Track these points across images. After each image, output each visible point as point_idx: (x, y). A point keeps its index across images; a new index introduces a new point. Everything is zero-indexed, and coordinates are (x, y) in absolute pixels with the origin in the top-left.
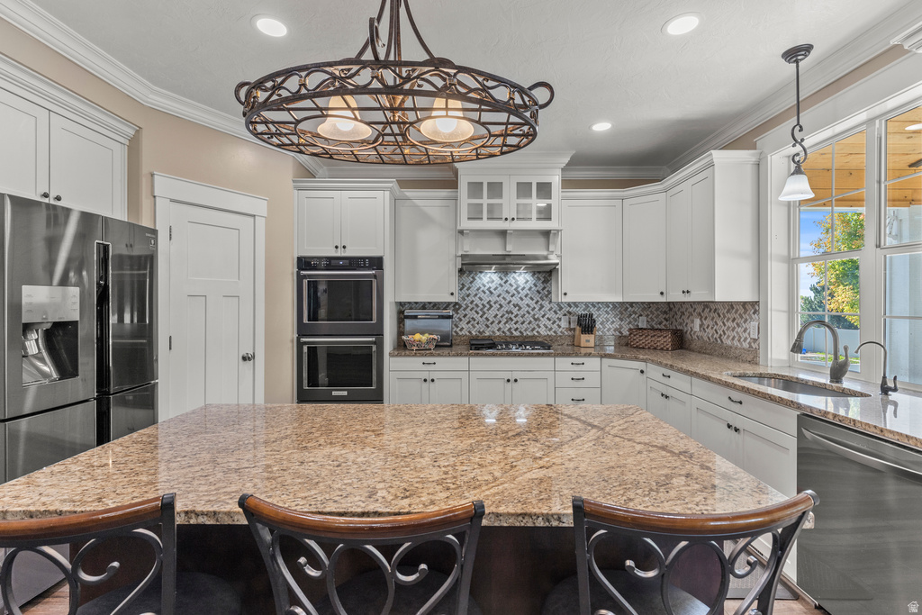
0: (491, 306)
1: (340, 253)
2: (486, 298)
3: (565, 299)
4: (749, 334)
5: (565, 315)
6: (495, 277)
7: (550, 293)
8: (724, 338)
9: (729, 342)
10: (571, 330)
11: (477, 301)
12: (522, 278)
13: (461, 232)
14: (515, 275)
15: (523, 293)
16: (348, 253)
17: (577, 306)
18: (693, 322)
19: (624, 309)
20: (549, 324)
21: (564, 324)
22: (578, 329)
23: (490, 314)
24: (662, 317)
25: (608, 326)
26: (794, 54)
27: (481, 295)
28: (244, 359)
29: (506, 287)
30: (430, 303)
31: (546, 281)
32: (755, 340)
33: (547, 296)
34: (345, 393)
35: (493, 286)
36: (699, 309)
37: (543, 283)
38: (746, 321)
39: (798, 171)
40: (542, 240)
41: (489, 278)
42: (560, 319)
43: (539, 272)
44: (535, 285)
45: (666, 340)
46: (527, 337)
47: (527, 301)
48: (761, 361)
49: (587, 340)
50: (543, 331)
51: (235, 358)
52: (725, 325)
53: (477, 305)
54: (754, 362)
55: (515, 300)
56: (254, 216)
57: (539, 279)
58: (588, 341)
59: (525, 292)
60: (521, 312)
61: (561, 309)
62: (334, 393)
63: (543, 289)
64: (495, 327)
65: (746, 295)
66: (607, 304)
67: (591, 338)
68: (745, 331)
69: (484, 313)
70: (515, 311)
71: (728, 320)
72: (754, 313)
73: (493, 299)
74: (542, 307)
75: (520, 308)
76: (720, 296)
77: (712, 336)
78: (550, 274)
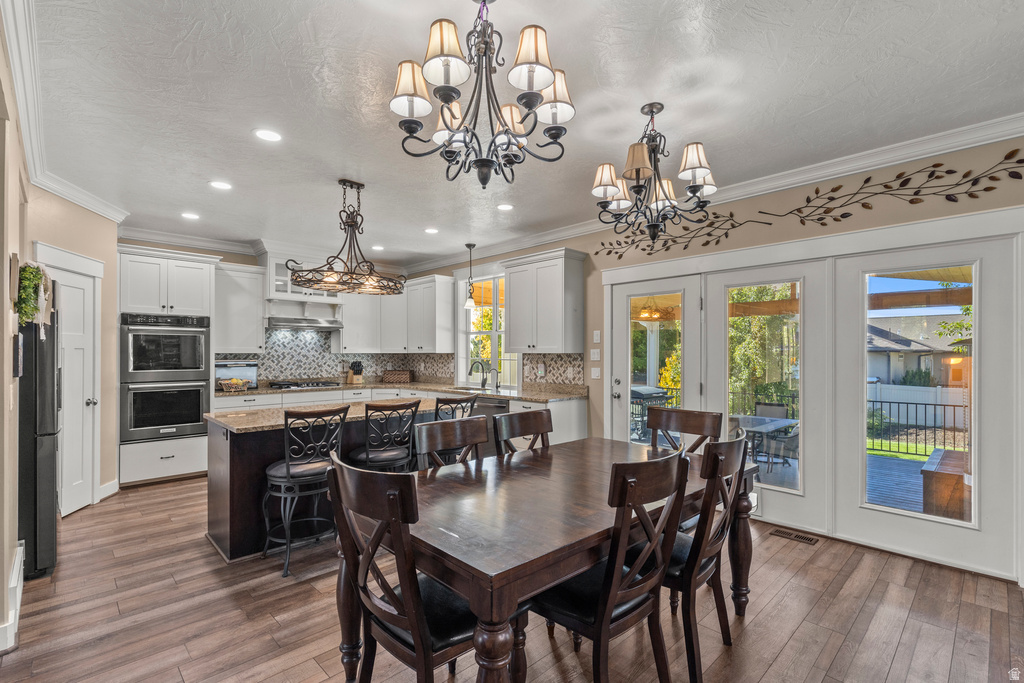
0: (285, 357)
1: (165, 312)
2: (281, 350)
3: (345, 352)
4: (450, 370)
5: (340, 362)
6: (288, 334)
7: (329, 347)
8: (437, 373)
9: (440, 375)
10: (344, 373)
11: (273, 352)
12: (309, 336)
13: (269, 301)
14: (304, 333)
15: (310, 347)
16: (174, 312)
17: (348, 356)
18: (420, 365)
19: (378, 358)
20: (329, 369)
21: (339, 369)
22: (351, 372)
23: (284, 363)
24: (401, 362)
25: (369, 370)
26: (470, 246)
27: (276, 348)
28: (88, 404)
29: (297, 342)
30: (231, 354)
31: (327, 339)
32: (453, 373)
33: (327, 349)
34: (174, 430)
35: (286, 341)
36: (424, 358)
37: (324, 339)
38: (448, 363)
39: (471, 297)
40: (330, 310)
41: (283, 335)
42: (337, 366)
43: (321, 333)
44: (319, 341)
45: (406, 376)
46: (313, 379)
47: (313, 352)
48: (455, 383)
49: (358, 379)
50: (325, 375)
51: (81, 403)
52: (438, 366)
53: (273, 356)
54: (452, 384)
55: (304, 352)
56: (94, 277)
57: (321, 337)
59: (312, 345)
60: (308, 361)
61: (337, 358)
62: (161, 431)
63: (325, 344)
64: (288, 373)
65: (448, 350)
66: (368, 355)
67: (360, 377)
68: (448, 369)
69: (279, 362)
70: (304, 360)
71: (440, 363)
72: (452, 359)
73: (286, 351)
74: (324, 357)
75: (308, 358)
76: (439, 350)
77: (431, 373)
78: (330, 333)
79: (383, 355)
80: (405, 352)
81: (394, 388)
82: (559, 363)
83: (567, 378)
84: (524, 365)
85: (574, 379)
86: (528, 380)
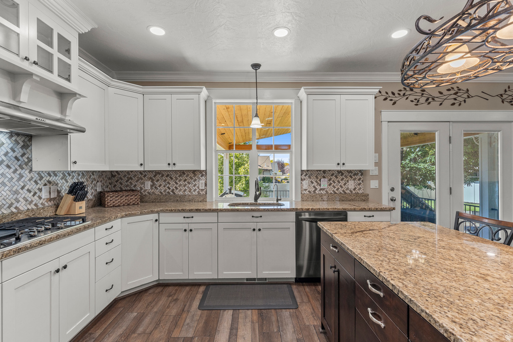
3: (75, 168)
4: (198, 187)
5: (45, 185)
7: (30, 160)
8: (177, 192)
9: (181, 193)
10: (50, 200)
17: (56, 175)
18: (143, 183)
20: (29, 196)
21: (44, 195)
22: (70, 197)
26: (256, 66)
31: (26, 146)
32: (202, 190)
33: (26, 164)
36: (149, 176)
37: (22, 147)
38: (195, 180)
40: (54, 100)
42: (40, 190)
43: (18, 134)
44: (14, 151)
45: (132, 198)
48: (208, 199)
50: (23, 206)
52: (177, 184)
54: (204, 200)
57: (17, 142)
58: (81, 208)
61: (41, 178)
63: (23, 155)
67: (83, 204)
68: (194, 186)
71: (180, 181)
72: (202, 176)
74: (21, 176)
77: (165, 191)
78: (30, 137)
79: (93, 172)
80: (141, 169)
81: (152, 212)
82: (340, 177)
83: (348, 189)
84: (302, 180)
85: (354, 189)
86: (307, 192)
